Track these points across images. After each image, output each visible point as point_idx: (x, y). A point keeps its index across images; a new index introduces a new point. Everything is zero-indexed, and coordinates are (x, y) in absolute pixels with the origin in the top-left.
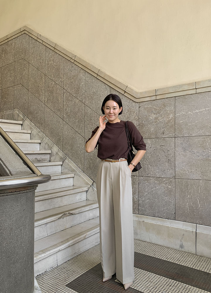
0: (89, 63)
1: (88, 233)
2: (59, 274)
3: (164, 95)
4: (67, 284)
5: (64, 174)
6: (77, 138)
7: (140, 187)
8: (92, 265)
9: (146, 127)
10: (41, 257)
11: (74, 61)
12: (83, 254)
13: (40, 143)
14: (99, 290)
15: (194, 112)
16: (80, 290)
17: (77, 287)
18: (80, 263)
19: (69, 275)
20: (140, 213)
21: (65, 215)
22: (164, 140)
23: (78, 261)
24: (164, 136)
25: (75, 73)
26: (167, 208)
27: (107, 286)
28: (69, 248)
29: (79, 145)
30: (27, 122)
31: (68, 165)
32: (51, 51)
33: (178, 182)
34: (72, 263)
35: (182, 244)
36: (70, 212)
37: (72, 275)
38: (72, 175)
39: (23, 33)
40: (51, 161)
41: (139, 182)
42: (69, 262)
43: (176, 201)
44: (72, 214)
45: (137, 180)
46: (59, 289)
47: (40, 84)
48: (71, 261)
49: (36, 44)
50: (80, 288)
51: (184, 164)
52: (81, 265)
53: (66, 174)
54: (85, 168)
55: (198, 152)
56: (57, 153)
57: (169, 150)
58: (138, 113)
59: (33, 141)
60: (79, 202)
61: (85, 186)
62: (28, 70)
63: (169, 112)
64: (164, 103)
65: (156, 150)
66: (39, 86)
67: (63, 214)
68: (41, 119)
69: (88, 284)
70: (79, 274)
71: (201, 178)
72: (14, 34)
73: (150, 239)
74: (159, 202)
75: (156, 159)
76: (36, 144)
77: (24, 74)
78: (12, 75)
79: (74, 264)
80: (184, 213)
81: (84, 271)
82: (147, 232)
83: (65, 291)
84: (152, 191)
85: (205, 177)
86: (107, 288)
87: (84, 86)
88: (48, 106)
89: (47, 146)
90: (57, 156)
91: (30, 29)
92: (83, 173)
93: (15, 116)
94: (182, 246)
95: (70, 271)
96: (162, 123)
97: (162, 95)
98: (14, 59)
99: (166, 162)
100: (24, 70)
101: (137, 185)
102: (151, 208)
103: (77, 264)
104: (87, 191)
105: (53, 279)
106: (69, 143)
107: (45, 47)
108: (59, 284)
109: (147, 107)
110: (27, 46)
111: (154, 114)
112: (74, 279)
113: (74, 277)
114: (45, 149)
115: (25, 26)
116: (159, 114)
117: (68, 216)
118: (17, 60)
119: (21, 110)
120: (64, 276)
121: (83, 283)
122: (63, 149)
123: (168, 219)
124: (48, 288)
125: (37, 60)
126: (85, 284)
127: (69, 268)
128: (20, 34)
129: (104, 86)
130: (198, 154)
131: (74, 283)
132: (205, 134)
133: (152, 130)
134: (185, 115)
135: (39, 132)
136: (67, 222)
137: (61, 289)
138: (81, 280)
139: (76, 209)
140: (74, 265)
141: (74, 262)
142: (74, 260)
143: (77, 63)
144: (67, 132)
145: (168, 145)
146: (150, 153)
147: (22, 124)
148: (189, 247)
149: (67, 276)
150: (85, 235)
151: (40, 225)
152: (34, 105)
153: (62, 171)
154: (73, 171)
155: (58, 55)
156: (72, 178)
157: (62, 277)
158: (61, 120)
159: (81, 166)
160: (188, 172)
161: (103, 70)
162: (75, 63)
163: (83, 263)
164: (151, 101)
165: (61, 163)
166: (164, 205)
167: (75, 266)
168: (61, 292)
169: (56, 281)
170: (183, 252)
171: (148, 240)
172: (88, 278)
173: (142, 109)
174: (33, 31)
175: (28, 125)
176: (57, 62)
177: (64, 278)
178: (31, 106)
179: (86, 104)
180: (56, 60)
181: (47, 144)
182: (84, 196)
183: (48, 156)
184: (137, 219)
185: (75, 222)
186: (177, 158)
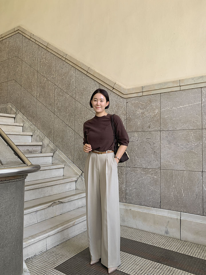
0: (79, 62)
1: (77, 220)
2: (48, 258)
3: (150, 91)
4: (56, 266)
5: (54, 165)
6: (68, 131)
7: (127, 177)
8: (81, 249)
9: (133, 121)
10: (30, 242)
11: (65, 59)
12: (72, 239)
13: (32, 136)
14: (86, 273)
15: (178, 107)
16: (68, 272)
17: (66, 270)
18: (69, 248)
19: (58, 258)
20: (127, 202)
21: (55, 203)
22: (150, 133)
23: (67, 246)
24: (150, 130)
25: (66, 71)
26: (153, 197)
27: (94, 268)
28: (58, 234)
29: (69, 138)
30: (20, 116)
31: (59, 156)
32: (43, 50)
33: (163, 172)
34: (61, 248)
35: (167, 230)
36: (60, 201)
37: (61, 258)
38: (63, 166)
39: (16, 32)
40: (42, 152)
41: (126, 172)
42: (58, 247)
43: (161, 190)
44: (62, 203)
45: (125, 170)
46: (48, 271)
47: (33, 81)
48: (60, 246)
49: (29, 43)
50: (68, 270)
51: (169, 155)
52: (70, 250)
53: (57, 164)
54: (75, 159)
55: (182, 145)
56: (48, 145)
57: (155, 142)
58: (126, 108)
59: (25, 133)
60: (69, 191)
61: (74, 176)
62: (22, 67)
63: (154, 107)
64: (150, 99)
65: (143, 143)
66: (31, 82)
67: (53, 202)
68: (32, 113)
69: (76, 267)
70: (67, 257)
71: (185, 169)
72: (8, 34)
73: (136, 225)
74: (146, 192)
75: (142, 151)
76: (28, 136)
77: (17, 71)
78: (6, 71)
79: (63, 248)
80: (169, 201)
81: (72, 255)
82: (134, 219)
83: (53, 274)
84: (139, 181)
85: (189, 168)
86: (95, 270)
87: (75, 82)
88: (40, 100)
89: (38, 138)
90: (48, 148)
91: (24, 29)
92: (73, 164)
93: (8, 109)
94: (167, 232)
95: (59, 254)
96: (148, 117)
97: (148, 92)
98: (7, 56)
99: (152, 153)
100: (18, 67)
101: (125, 175)
102: (137, 197)
103: (66, 248)
104: (76, 181)
105: (42, 262)
106: (60, 135)
107: (37, 46)
108: (48, 267)
109: (135, 103)
110: (21, 45)
111: (141, 109)
112: (63, 262)
113: (63, 260)
114: (36, 141)
115: (19, 26)
116: (145, 109)
117: (57, 204)
118: (11, 58)
119: (14, 104)
120: (53, 260)
121: (71, 266)
122: (54, 141)
123: (154, 208)
124: (37, 270)
125: (30, 57)
126: (73, 267)
127: (58, 252)
128: (14, 33)
129: (93, 83)
130: (182, 147)
131: (62, 266)
132: (188, 128)
133: (139, 123)
134: (170, 110)
135: (31, 125)
136: (57, 210)
137: (49, 272)
138: (69, 263)
139: (66, 197)
140: (62, 250)
141: (63, 247)
142: (62, 244)
143: (68, 61)
144: (58, 125)
145: (154, 138)
146: (137, 146)
147: (15, 118)
148: (174, 233)
149: (56, 259)
150: (74, 222)
151: (31, 213)
152: (27, 99)
153: (53, 162)
154: (63, 162)
155: (50, 53)
156: (63, 169)
157: (51, 261)
158: (52, 114)
159: (72, 157)
160: (172, 163)
161: (92, 68)
162: (66, 61)
163: (72, 248)
164: (138, 97)
165: (52, 154)
166: (150, 195)
167: (64, 250)
168: (49, 274)
169: (45, 264)
170: (168, 238)
171: (135, 227)
172: (76, 261)
173: (129, 104)
174: (26, 30)
175: (21, 118)
176: (49, 60)
177: (52, 261)
178: (23, 100)
179: (76, 99)
180: (48, 58)
181: (38, 136)
182: (73, 186)
183: (40, 148)
184: (124, 207)
185: (65, 210)
186: (162, 150)
